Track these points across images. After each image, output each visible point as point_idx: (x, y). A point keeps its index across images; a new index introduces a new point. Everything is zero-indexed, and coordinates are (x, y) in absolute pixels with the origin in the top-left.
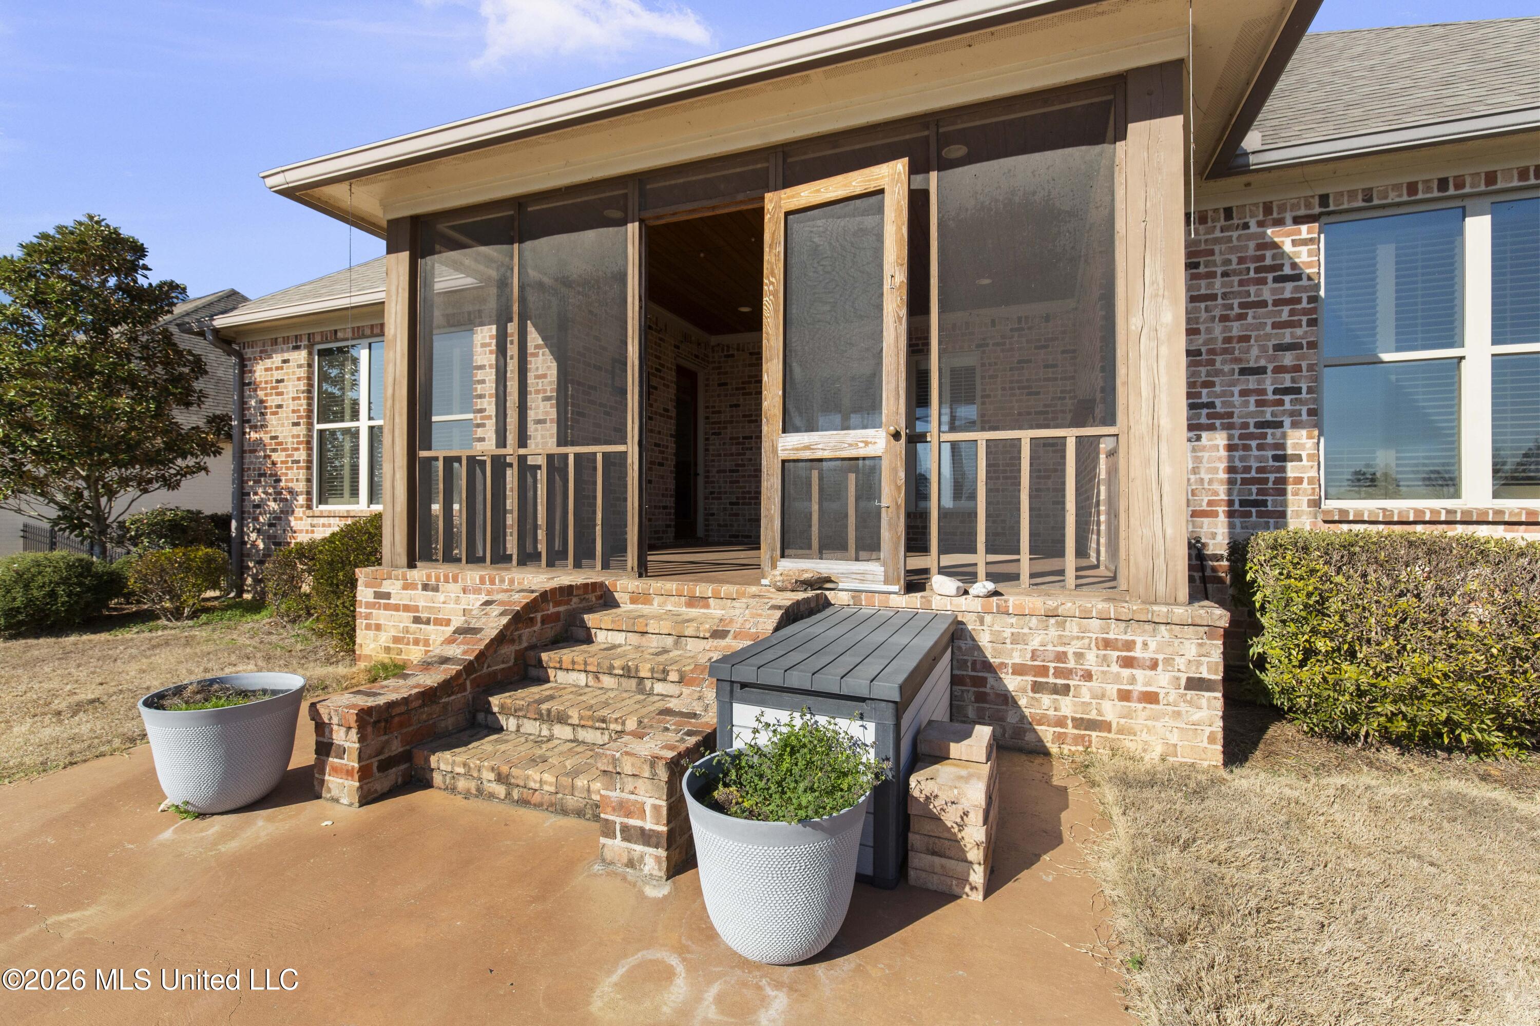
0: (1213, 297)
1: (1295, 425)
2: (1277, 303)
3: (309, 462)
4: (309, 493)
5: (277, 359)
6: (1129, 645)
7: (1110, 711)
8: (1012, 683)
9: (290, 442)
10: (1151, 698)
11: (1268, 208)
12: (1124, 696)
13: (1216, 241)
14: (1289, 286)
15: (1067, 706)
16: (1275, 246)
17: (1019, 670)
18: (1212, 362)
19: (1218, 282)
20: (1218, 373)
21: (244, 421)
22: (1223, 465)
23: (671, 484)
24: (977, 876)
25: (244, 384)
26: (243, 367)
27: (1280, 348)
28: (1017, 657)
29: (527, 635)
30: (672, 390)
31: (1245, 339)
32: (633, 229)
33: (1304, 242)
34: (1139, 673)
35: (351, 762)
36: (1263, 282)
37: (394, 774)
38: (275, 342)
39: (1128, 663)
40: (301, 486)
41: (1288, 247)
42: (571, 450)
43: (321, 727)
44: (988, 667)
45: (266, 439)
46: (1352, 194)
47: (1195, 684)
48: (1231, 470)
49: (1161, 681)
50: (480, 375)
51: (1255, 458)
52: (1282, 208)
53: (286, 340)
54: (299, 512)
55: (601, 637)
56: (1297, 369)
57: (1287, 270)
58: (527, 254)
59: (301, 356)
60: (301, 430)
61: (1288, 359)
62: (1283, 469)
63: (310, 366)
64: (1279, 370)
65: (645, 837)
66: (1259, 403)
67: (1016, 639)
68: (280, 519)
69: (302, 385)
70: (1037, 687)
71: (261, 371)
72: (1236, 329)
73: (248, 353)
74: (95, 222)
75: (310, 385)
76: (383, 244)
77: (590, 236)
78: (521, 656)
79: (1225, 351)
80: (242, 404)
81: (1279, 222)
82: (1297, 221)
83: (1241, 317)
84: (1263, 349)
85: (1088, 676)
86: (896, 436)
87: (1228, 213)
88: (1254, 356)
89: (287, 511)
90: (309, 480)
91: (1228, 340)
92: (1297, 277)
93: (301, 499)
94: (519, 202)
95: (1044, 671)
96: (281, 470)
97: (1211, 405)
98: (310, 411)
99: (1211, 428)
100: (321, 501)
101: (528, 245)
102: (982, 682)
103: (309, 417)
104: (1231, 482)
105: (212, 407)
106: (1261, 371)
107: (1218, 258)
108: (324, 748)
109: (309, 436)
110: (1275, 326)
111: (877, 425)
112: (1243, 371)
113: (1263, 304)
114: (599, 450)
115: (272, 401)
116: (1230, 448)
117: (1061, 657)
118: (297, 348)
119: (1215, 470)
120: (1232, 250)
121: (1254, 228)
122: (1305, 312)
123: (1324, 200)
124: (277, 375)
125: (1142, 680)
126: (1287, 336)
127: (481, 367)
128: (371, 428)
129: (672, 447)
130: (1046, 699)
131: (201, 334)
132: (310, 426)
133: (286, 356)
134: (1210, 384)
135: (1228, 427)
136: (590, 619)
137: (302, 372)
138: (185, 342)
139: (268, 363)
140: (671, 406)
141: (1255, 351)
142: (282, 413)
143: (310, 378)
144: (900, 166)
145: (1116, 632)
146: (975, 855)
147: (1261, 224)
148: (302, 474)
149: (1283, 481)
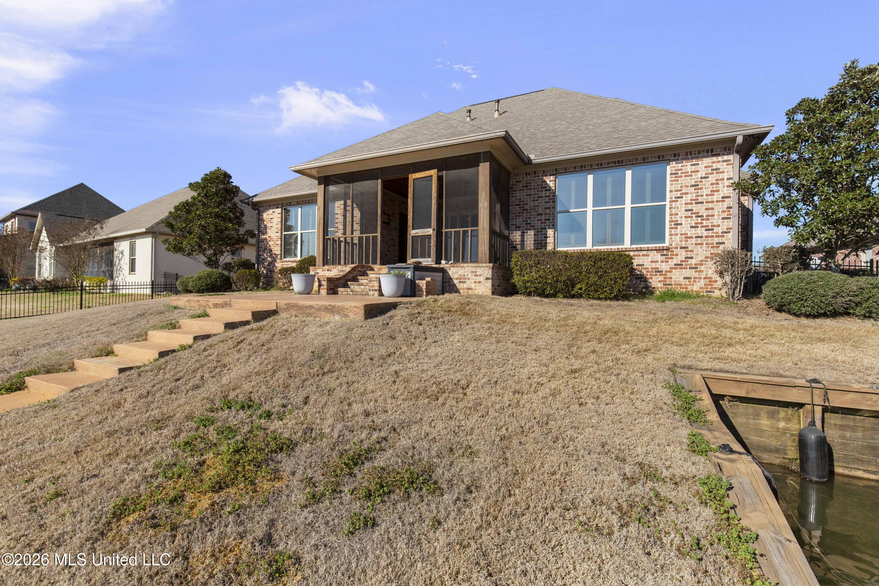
0: (531, 195)
1: (549, 228)
2: (546, 196)
3: (281, 244)
4: (281, 255)
5: (271, 211)
6: (476, 272)
7: (473, 286)
8: (455, 282)
9: (275, 238)
10: (480, 282)
11: (544, 172)
12: (475, 282)
13: (532, 180)
14: (548, 192)
15: (465, 286)
16: (545, 182)
17: (457, 279)
18: (530, 212)
19: (532, 191)
20: (532, 215)
21: (259, 231)
22: (533, 240)
23: (397, 253)
24: (425, 294)
25: (260, 219)
26: (260, 214)
27: (546, 208)
28: (457, 276)
29: (355, 273)
30: (398, 221)
31: (538, 206)
32: (380, 181)
33: (551, 181)
34: (478, 277)
35: (325, 287)
36: (542, 191)
37: (332, 291)
38: (270, 206)
39: (476, 275)
40: (278, 252)
41: (548, 182)
42: (364, 235)
43: (319, 281)
44: (451, 279)
45: (267, 237)
46: (562, 169)
47: (487, 279)
48: (535, 241)
49: (482, 279)
50: (337, 216)
51: (541, 237)
52: (547, 172)
53: (274, 205)
54: (278, 261)
55: (371, 275)
56: (549, 214)
57: (548, 188)
58: (354, 187)
59: (279, 210)
60: (279, 234)
61: (548, 211)
62: (546, 240)
63: (282, 213)
64: (546, 214)
65: (375, 290)
66: (541, 223)
67: (456, 272)
68: (272, 263)
69: (279, 220)
70: (460, 282)
71: (265, 216)
72: (536, 203)
73: (261, 209)
74: (219, 169)
75: (282, 220)
76: (316, 182)
77: (369, 183)
78: (353, 277)
79: (534, 209)
80: (259, 227)
81: (546, 176)
82: (550, 175)
83: (537, 200)
84: (542, 209)
85: (469, 279)
86: (434, 230)
87: (535, 172)
88: (540, 211)
89: (274, 261)
90: (281, 251)
91: (534, 206)
92: (550, 190)
93: (279, 257)
94: (352, 173)
95: (461, 279)
96: (272, 247)
97: (530, 224)
98: (282, 228)
99: (530, 229)
100: (284, 257)
101: (354, 184)
102: (449, 282)
103: (281, 230)
104: (535, 244)
105: (247, 227)
106: (541, 214)
107: (532, 185)
108: (320, 285)
109: (281, 236)
110: (545, 202)
111: (430, 227)
112: (538, 215)
113: (542, 197)
114: (371, 235)
115: (269, 225)
116: (535, 235)
117: (464, 275)
118: (277, 208)
119: (530, 241)
120: (536, 182)
121: (541, 177)
122: (552, 199)
123: (556, 170)
124: (271, 216)
125: (478, 279)
126: (548, 205)
127: (337, 214)
128: (301, 234)
129: (397, 240)
130: (461, 284)
131: (248, 204)
132: (282, 233)
133: (274, 210)
134: (530, 218)
135: (534, 229)
136: (368, 272)
137: (280, 216)
138: (240, 206)
139: (268, 213)
140: (397, 226)
141: (540, 209)
142: (272, 229)
143: (282, 218)
144: (436, 170)
145: (474, 269)
146: (424, 290)
147: (542, 176)
148: (279, 249)
149: (546, 243)
